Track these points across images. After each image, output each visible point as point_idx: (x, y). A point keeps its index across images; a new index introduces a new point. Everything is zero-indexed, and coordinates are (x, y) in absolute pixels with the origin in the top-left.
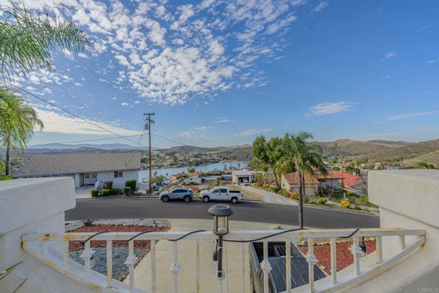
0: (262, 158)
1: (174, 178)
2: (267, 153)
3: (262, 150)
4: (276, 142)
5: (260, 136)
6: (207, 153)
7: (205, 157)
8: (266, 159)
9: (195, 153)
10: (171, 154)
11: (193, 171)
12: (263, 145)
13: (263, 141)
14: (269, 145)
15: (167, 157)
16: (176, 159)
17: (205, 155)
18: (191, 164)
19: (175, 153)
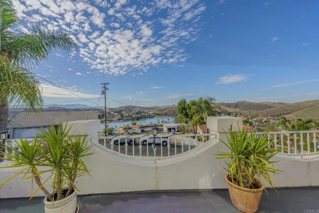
0: (184, 115)
1: (122, 129)
2: (188, 111)
3: (184, 109)
4: (194, 103)
5: (182, 99)
6: (145, 111)
7: (143, 114)
8: (187, 115)
9: (137, 111)
10: (119, 111)
11: (135, 124)
12: (184, 105)
13: (185, 102)
14: (188, 106)
15: (116, 114)
16: (122, 116)
17: (144, 112)
18: (133, 119)
19: (121, 111)
